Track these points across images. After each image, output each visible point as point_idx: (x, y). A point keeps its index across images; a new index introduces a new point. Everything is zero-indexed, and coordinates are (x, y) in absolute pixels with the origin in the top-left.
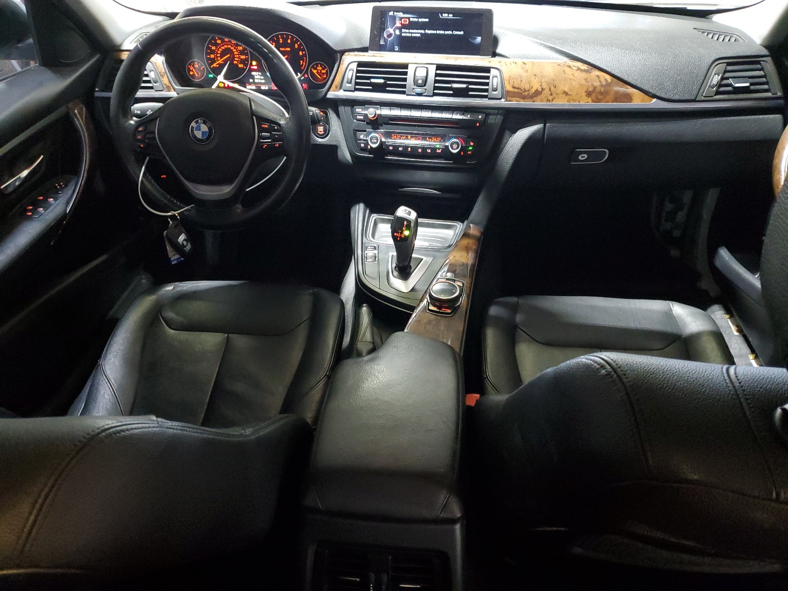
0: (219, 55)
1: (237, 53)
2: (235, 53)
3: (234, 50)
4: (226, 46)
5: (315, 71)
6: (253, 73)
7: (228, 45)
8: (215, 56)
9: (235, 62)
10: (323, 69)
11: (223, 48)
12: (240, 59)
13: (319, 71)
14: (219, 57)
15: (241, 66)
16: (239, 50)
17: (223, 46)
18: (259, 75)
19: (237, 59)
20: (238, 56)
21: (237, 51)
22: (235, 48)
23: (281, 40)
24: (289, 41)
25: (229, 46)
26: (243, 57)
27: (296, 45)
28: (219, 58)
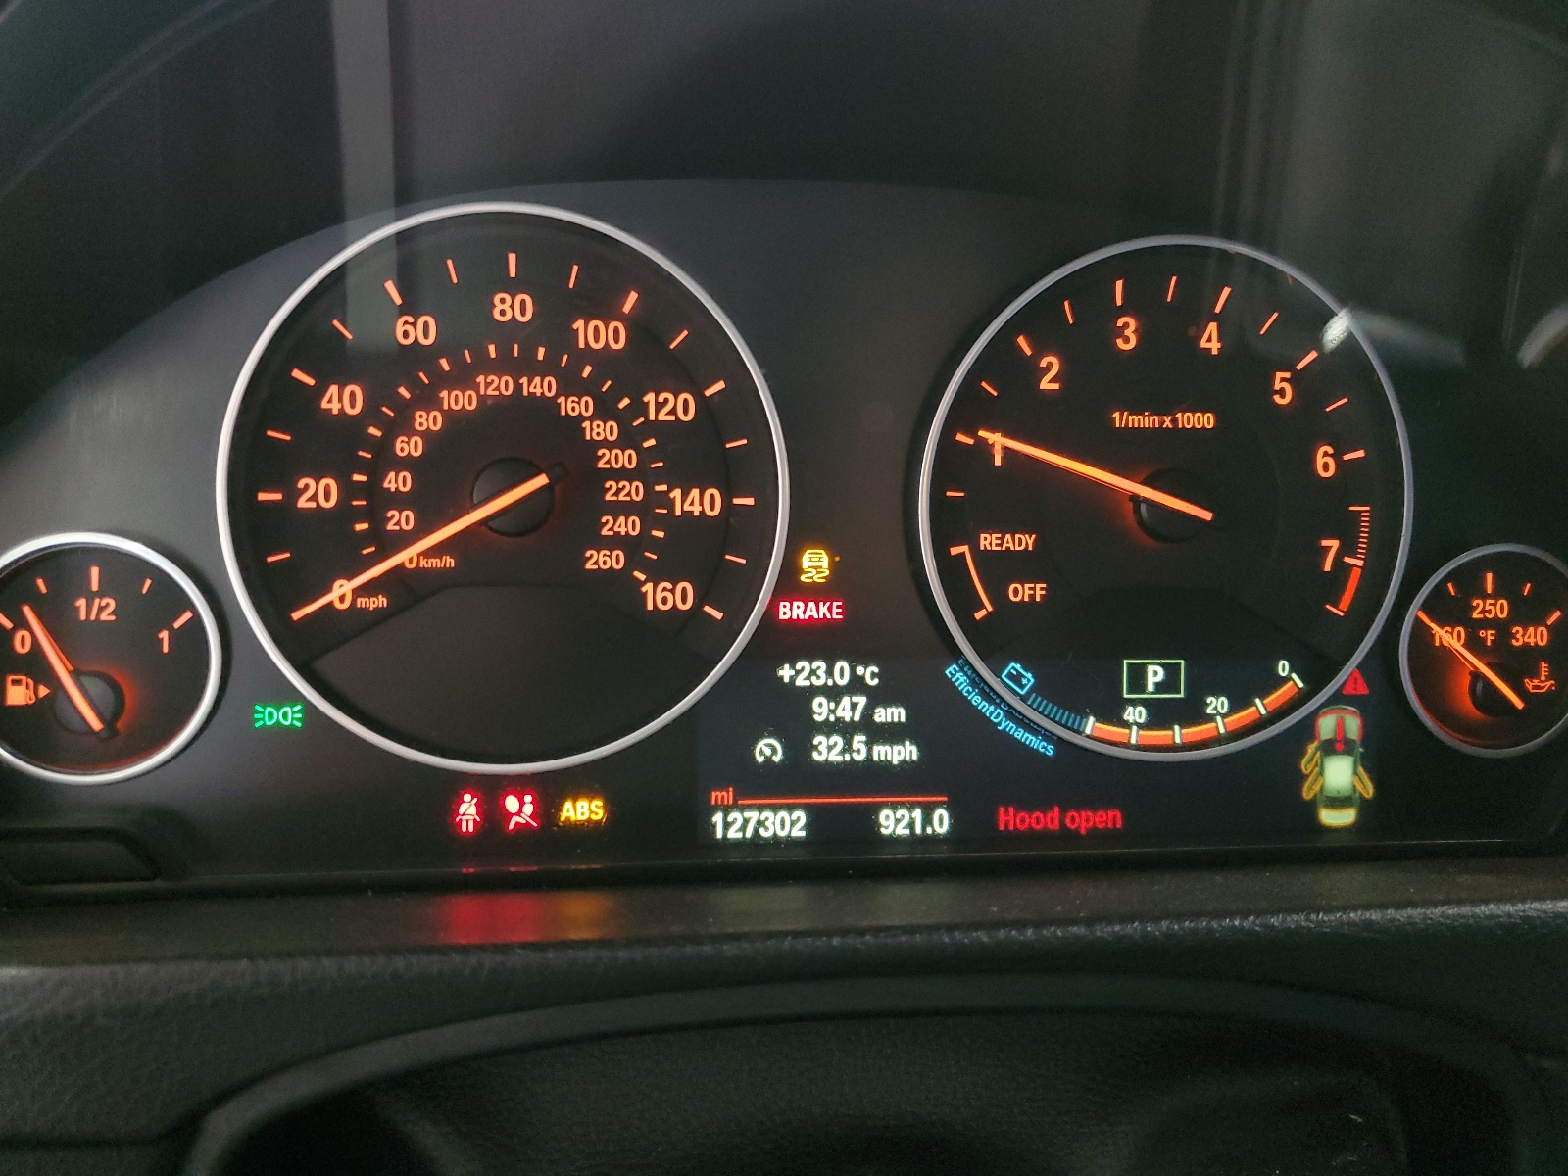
0: (397, 482)
1: (627, 459)
2: (607, 459)
3: (600, 430)
4: (500, 385)
5: (1449, 638)
6: (800, 673)
7: (526, 367)
8: (348, 490)
9: (600, 560)
10: (1526, 613)
11: (460, 400)
12: (669, 522)
13: (1489, 636)
14: (399, 500)
15: (665, 596)
16: (655, 428)
17: (462, 378)
18: (857, 685)
19: (628, 526)
20: (634, 491)
21: (628, 439)
22: (604, 411)
23: (1129, 324)
24: (1211, 340)
25: (540, 387)
26: (700, 502)
27: (1280, 380)
28: (401, 520)
